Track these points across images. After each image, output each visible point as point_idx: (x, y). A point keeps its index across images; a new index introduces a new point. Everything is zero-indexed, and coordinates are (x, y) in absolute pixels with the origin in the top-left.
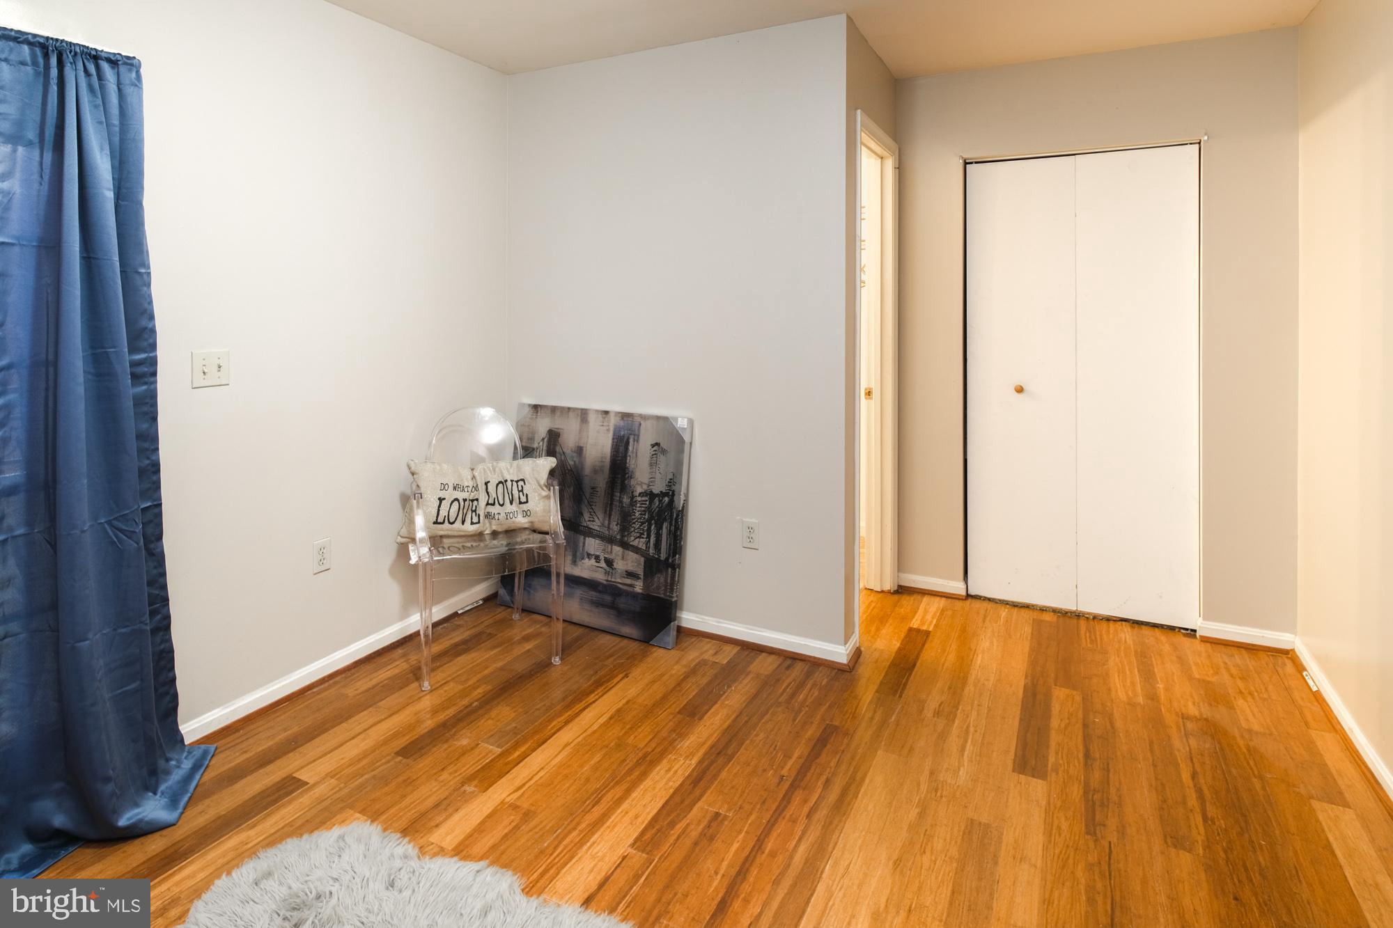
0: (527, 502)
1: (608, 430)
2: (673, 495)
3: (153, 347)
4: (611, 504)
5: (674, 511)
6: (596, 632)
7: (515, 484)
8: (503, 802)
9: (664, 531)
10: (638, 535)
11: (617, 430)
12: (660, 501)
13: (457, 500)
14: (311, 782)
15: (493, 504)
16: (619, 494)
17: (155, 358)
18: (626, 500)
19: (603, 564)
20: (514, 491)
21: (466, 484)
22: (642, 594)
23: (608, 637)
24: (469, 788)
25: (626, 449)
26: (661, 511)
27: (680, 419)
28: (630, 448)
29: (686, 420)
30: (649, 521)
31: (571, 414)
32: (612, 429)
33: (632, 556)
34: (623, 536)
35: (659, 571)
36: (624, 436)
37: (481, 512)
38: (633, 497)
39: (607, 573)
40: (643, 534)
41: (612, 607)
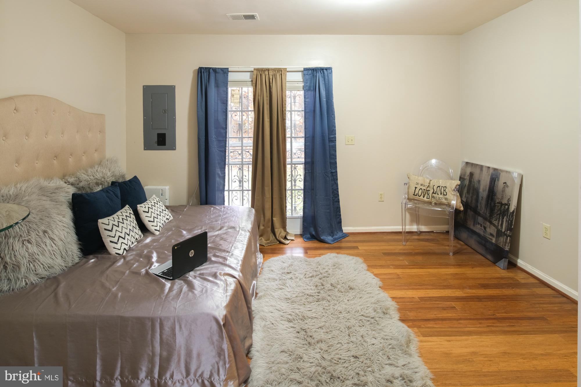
0: (446, 195)
1: (489, 175)
2: (509, 205)
3: (335, 134)
4: (487, 205)
5: (509, 212)
6: (478, 254)
7: (443, 188)
8: (396, 273)
9: (505, 220)
10: (495, 219)
11: (492, 175)
12: (504, 207)
13: (421, 189)
14: (360, 249)
15: (435, 193)
16: (490, 201)
17: (336, 137)
18: (492, 204)
19: (483, 228)
20: (443, 191)
21: (426, 184)
22: (495, 243)
23: (482, 257)
24: (391, 266)
25: (494, 183)
26: (504, 212)
27: (514, 173)
28: (496, 183)
29: (517, 174)
30: (500, 214)
31: (478, 167)
32: (490, 174)
33: (493, 228)
34: (490, 219)
35: (501, 236)
36: (494, 178)
37: (430, 195)
38: (495, 203)
39: (484, 232)
40: (497, 219)
41: (484, 246)
